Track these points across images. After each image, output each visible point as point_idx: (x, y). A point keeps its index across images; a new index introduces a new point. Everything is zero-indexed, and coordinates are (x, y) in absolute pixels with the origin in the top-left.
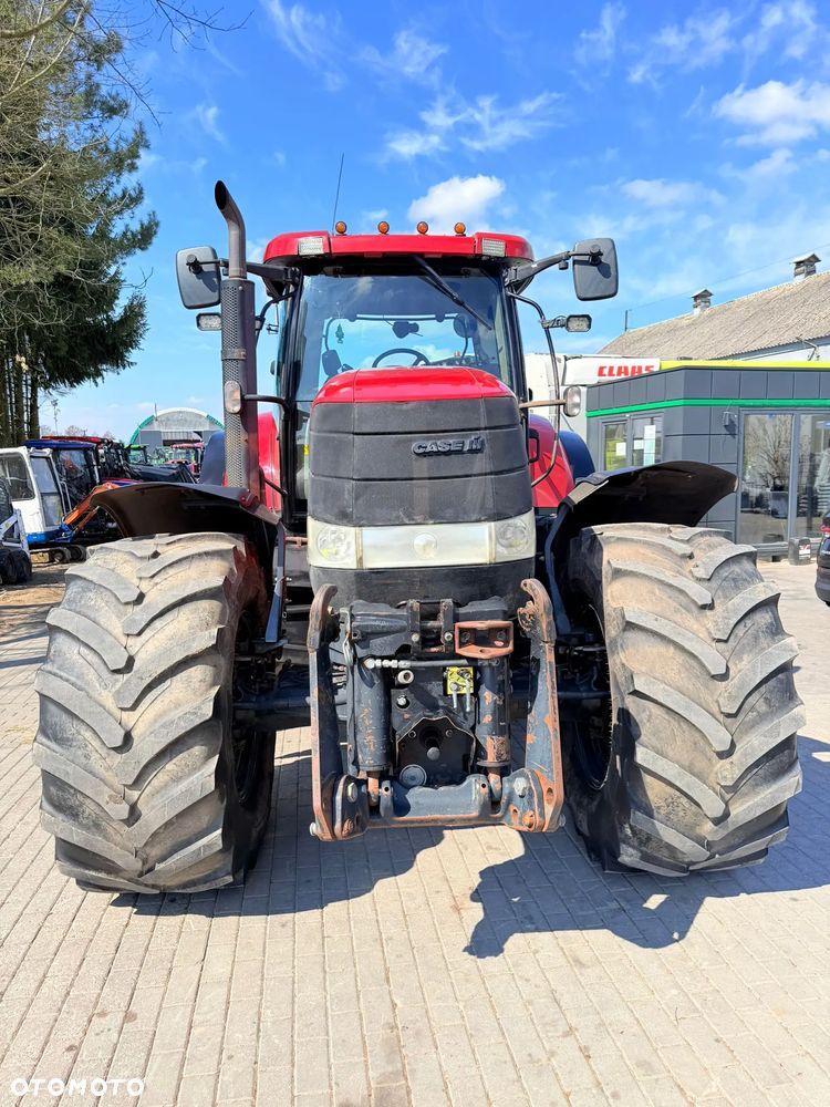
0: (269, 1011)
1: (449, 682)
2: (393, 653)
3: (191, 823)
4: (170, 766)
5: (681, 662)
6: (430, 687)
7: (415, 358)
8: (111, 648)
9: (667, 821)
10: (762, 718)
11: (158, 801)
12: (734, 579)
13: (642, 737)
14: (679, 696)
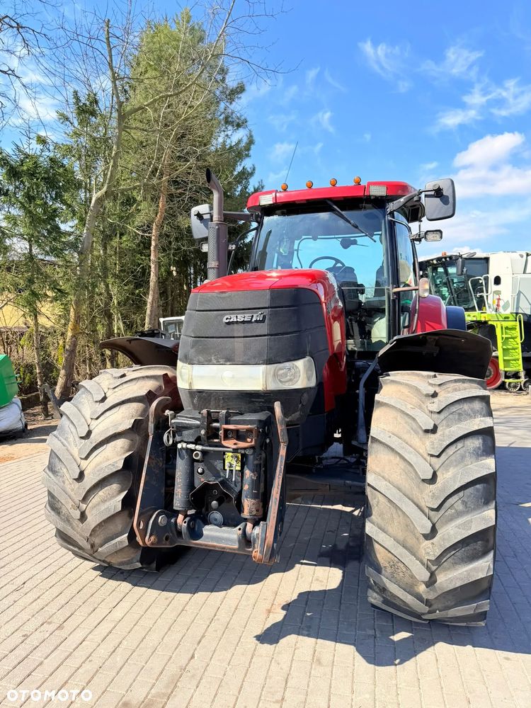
0: (126, 643)
1: (226, 462)
2: (193, 440)
3: (112, 527)
4: (101, 493)
5: (402, 467)
6: (216, 463)
7: (334, 262)
8: (82, 425)
9: (392, 578)
10: (459, 514)
11: (94, 512)
12: (459, 414)
13: (372, 517)
14: (395, 491)
